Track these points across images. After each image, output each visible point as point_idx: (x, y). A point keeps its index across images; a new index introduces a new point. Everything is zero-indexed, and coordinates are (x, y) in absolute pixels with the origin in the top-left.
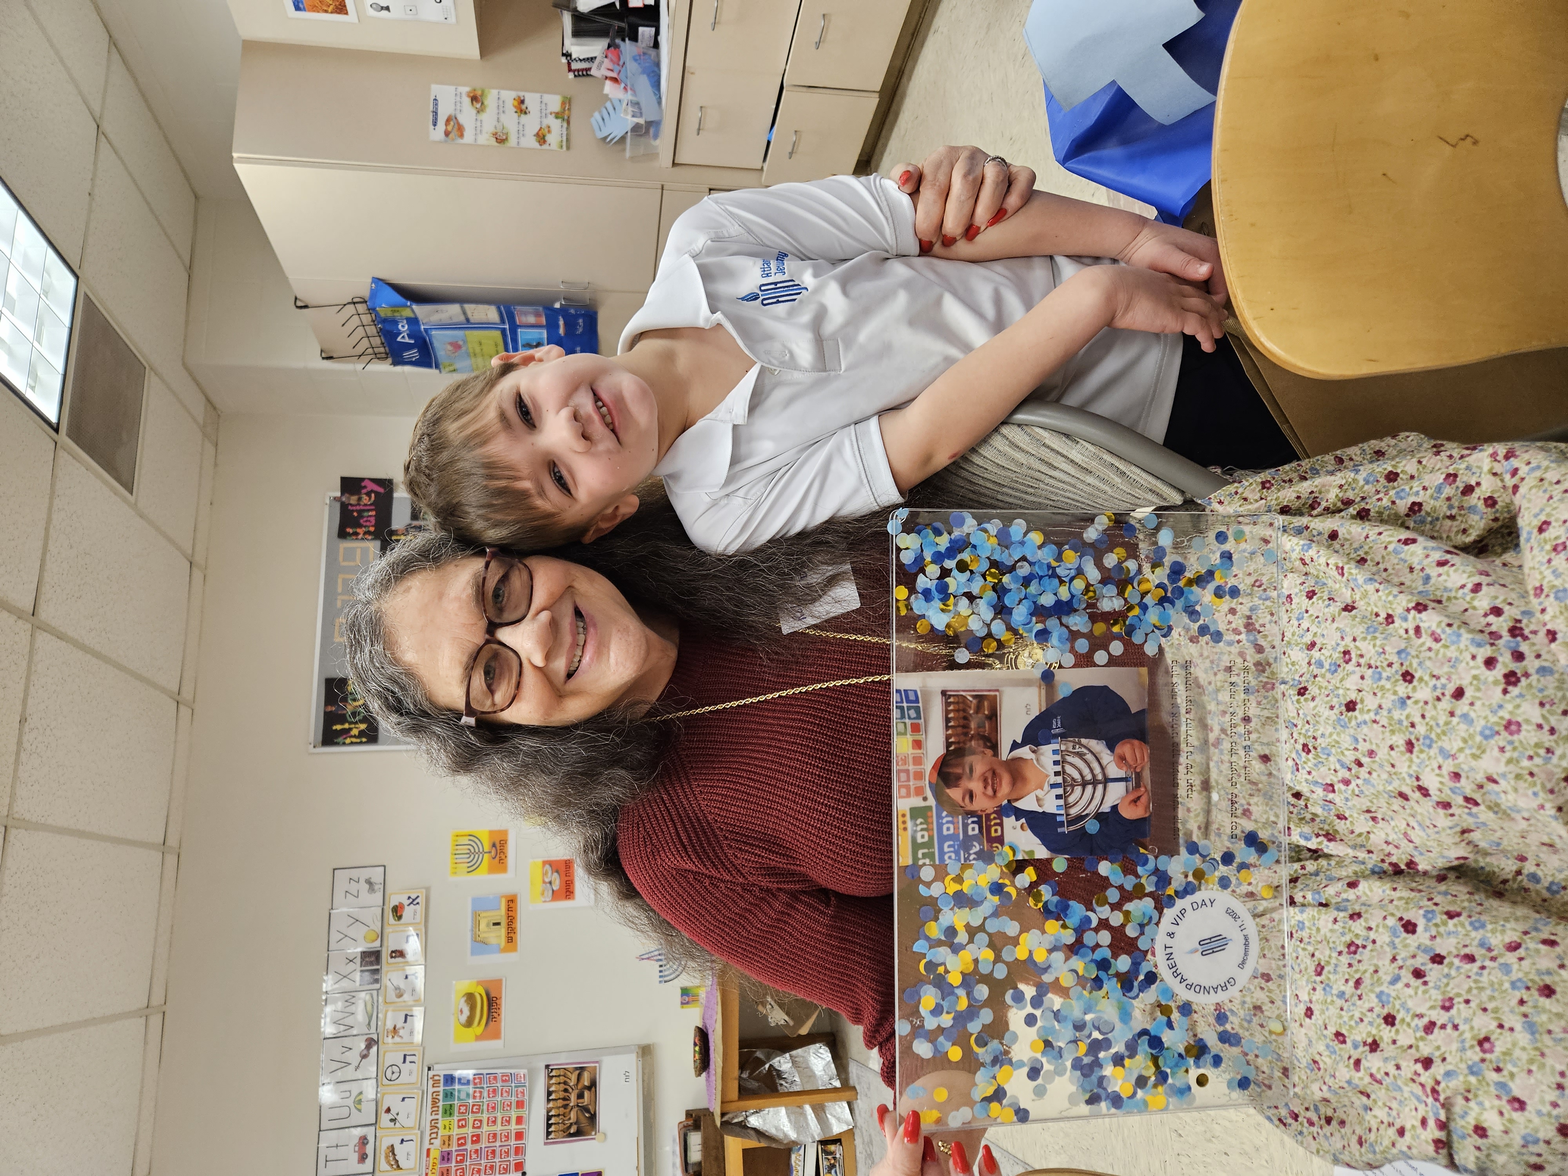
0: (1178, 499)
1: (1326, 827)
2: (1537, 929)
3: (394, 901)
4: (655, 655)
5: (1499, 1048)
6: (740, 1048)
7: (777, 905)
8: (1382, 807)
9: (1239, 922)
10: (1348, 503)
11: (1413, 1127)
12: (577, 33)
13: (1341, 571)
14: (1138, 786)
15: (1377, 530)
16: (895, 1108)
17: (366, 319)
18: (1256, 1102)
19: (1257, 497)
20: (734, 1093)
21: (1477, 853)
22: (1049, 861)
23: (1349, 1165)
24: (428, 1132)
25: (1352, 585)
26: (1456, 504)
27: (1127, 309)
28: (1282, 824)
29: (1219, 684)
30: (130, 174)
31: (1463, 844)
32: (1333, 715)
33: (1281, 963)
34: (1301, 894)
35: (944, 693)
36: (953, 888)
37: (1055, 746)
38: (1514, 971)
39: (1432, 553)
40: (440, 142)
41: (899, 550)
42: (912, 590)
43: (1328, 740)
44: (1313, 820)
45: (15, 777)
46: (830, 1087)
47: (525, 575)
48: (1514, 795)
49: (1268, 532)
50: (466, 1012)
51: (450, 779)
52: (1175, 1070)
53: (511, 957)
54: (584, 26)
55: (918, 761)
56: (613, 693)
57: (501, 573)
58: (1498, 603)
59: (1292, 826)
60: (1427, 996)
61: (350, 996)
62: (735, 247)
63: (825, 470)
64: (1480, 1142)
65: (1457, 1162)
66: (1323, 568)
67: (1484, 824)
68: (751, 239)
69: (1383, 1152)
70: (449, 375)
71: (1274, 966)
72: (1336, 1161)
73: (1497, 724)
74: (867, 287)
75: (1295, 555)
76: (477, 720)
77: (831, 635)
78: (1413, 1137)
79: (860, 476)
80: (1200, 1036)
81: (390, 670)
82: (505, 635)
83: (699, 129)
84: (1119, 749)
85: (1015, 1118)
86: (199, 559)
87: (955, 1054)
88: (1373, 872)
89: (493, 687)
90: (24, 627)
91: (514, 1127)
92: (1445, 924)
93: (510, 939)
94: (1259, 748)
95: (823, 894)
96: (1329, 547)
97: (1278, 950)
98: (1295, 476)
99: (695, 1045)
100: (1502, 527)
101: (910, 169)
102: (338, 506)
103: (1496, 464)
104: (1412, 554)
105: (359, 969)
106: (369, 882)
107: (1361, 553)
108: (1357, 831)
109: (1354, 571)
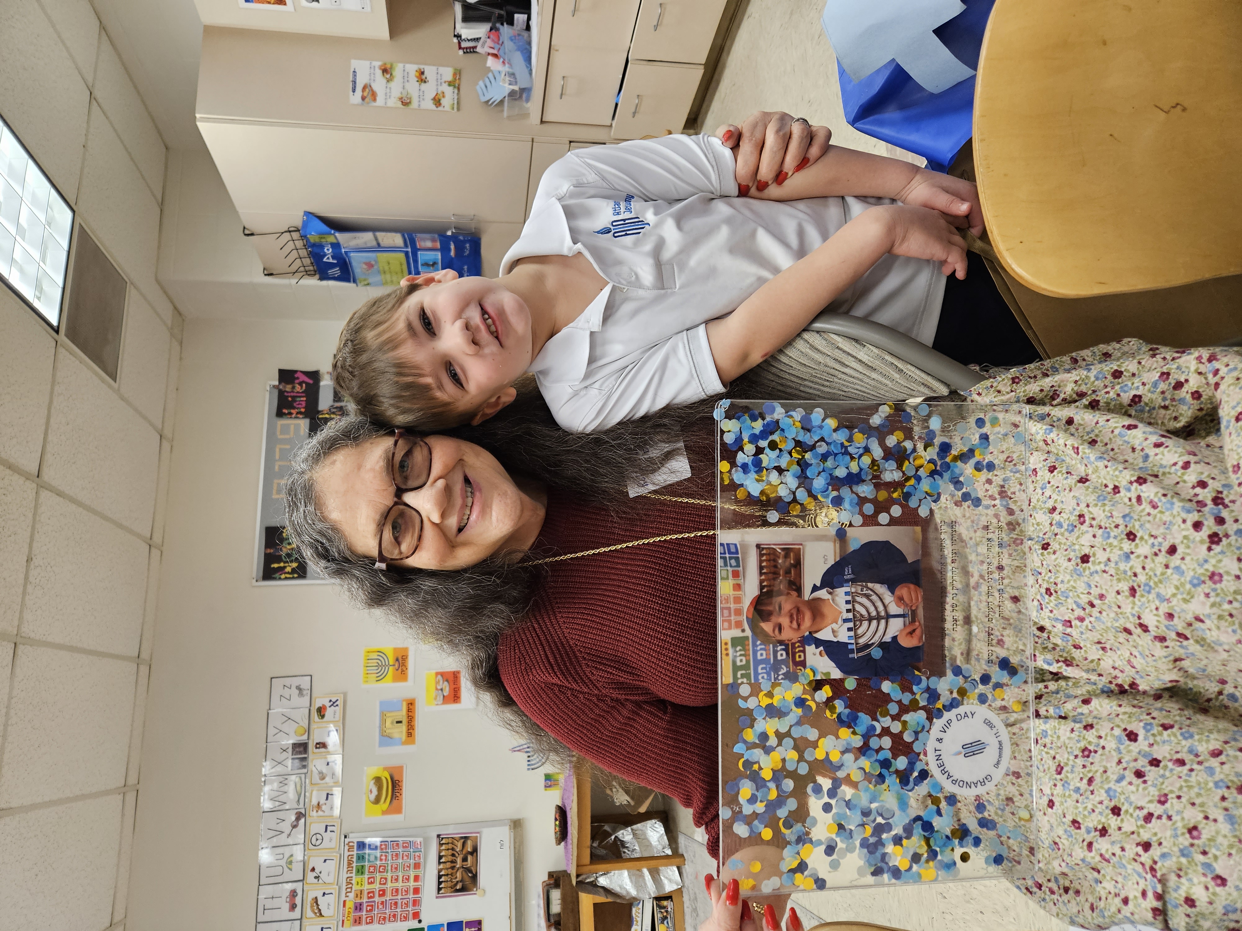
0: (944, 391)
1: (1065, 655)
2: (1235, 740)
3: (318, 704)
4: (527, 514)
5: (1205, 835)
6: (592, 823)
7: (625, 712)
8: (1110, 640)
9: (995, 731)
10: (1082, 395)
11: (1135, 897)
12: (466, 19)
13: (1076, 450)
14: (913, 621)
15: (1106, 418)
16: (718, 876)
17: (299, 244)
18: (1009, 874)
19: (1009, 389)
20: (587, 859)
21: (1187, 677)
22: (842, 681)
23: (1083, 926)
24: (344, 887)
25: (1085, 461)
26: (1169, 397)
27: (904, 239)
28: (1029, 652)
29: (978, 539)
30: (115, 130)
31: (1176, 670)
32: (1071, 565)
33: (1029, 764)
34: (1045, 708)
35: (758, 546)
36: (765, 702)
37: (847, 589)
38: (1217, 773)
39: (1150, 437)
40: (357, 105)
41: (723, 432)
42: (733, 464)
43: (1066, 586)
44: (1054, 649)
45: (23, 604)
46: (663, 854)
47: (425, 451)
48: (1217, 632)
49: (1017, 419)
50: (375, 792)
51: (367, 611)
52: (944, 848)
53: (409, 748)
54: (471, 13)
55: (738, 600)
56: (495, 543)
57: (407, 449)
58: (1204, 478)
59: (1037, 654)
60: (1146, 792)
61: (283, 779)
62: (592, 192)
63: (663, 366)
64: (1189, 910)
65: (1171, 926)
66: (1062, 447)
67: (1193, 654)
68: (605, 184)
69: (1111, 917)
70: (364, 288)
71: (1023, 766)
72: (1073, 922)
73: (1203, 575)
74: (696, 223)
75: (1039, 437)
76: (387, 565)
77: (668, 498)
78: (1135, 906)
79: (691, 371)
80: (964, 821)
81: (320, 526)
82: (410, 498)
83: (562, 94)
84: (898, 592)
85: (815, 886)
86: (167, 432)
87: (767, 834)
88: (1103, 692)
89: (400, 539)
90: (31, 486)
91: (412, 884)
92: (1161, 734)
93: (410, 734)
94: (1011, 591)
95: (661, 704)
96: (1066, 431)
97: (1026, 752)
98: (1038, 373)
99: (556, 820)
100: (1205, 415)
101: (732, 129)
102: (276, 393)
103: (1201, 366)
104: (1134, 437)
105: (291, 757)
106: (299, 688)
107: (1092, 435)
108: (1090, 659)
109: (1087, 451)
